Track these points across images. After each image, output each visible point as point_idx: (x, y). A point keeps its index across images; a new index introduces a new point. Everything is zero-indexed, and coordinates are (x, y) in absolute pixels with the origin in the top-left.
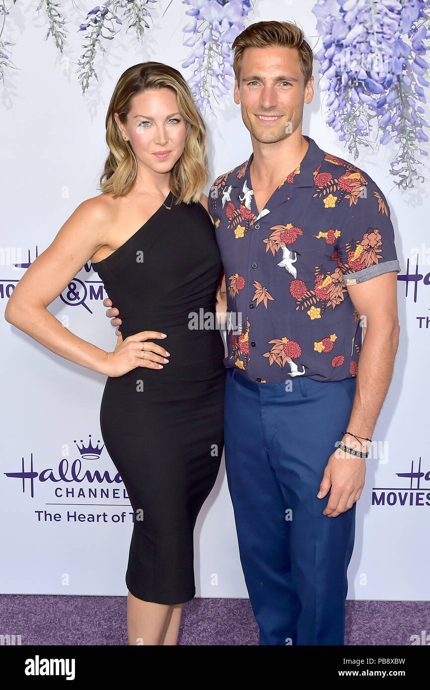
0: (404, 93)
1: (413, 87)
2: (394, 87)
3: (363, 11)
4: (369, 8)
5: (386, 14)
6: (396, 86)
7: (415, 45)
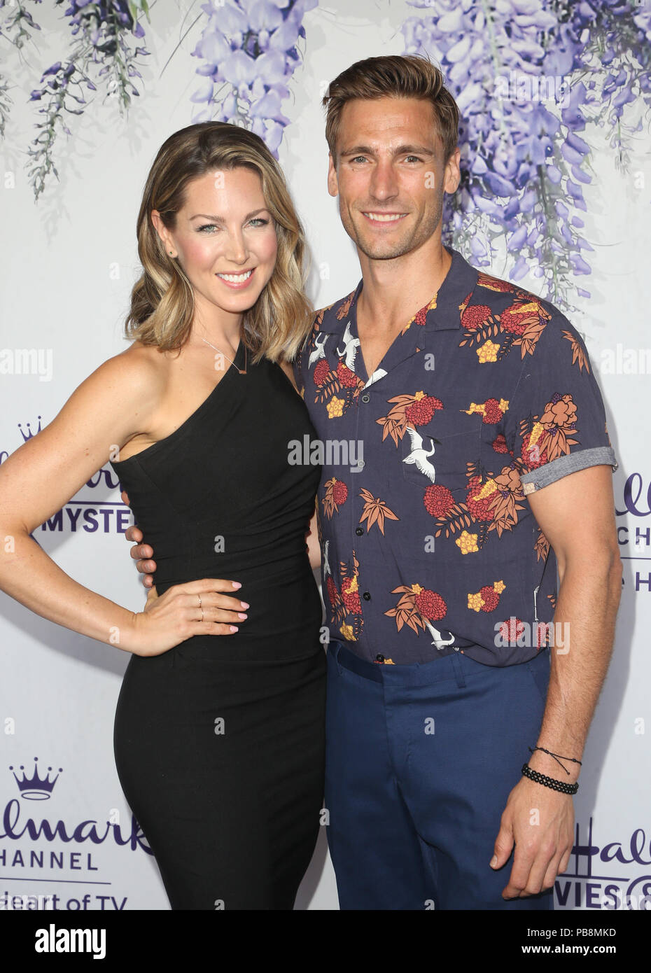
0: (549, 195)
1: (564, 184)
2: (532, 184)
3: (480, 62)
4: (489, 56)
5: (518, 65)
6: (535, 183)
7: (567, 116)
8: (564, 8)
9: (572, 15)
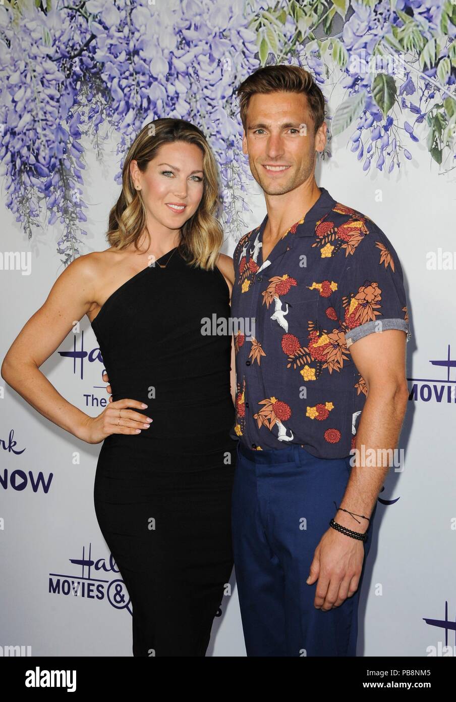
1: (72, 169)
3: (30, 101)
5: (48, 102)
6: (59, 169)
7: (72, 131)
8: (68, 70)
9: (72, 74)
